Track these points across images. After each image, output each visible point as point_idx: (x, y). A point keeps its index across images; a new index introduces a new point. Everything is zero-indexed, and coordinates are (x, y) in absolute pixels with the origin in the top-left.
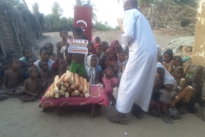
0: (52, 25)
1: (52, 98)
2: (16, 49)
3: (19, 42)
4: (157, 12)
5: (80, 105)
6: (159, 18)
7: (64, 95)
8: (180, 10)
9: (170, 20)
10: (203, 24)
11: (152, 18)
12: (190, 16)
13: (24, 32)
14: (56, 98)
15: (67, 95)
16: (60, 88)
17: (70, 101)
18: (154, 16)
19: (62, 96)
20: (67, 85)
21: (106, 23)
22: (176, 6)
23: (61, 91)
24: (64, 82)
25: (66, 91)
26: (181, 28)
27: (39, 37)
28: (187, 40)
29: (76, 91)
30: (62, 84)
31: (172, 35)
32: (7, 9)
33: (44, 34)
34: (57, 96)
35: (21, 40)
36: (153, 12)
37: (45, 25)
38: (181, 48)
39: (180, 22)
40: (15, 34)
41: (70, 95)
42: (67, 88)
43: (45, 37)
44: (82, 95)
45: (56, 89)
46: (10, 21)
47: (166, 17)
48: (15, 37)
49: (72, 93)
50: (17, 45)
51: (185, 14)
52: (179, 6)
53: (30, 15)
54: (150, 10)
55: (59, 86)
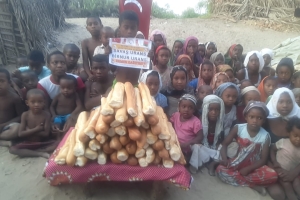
0: (82, 6)
1: (70, 166)
2: (18, 45)
3: (22, 34)
7: (96, 160)
14: (78, 167)
15: (102, 159)
16: (86, 145)
17: (108, 172)
19: (90, 162)
20: (102, 139)
21: (168, 5)
23: (89, 152)
24: (97, 134)
25: (99, 152)
26: (295, 20)
27: (58, 24)
30: (92, 136)
33: (68, 21)
34: (80, 162)
35: (25, 30)
39: (293, 9)
40: (14, 19)
41: (109, 159)
42: (102, 146)
44: (132, 160)
45: (80, 146)
48: (15, 25)
49: (113, 157)
50: (19, 39)
55: (86, 142)
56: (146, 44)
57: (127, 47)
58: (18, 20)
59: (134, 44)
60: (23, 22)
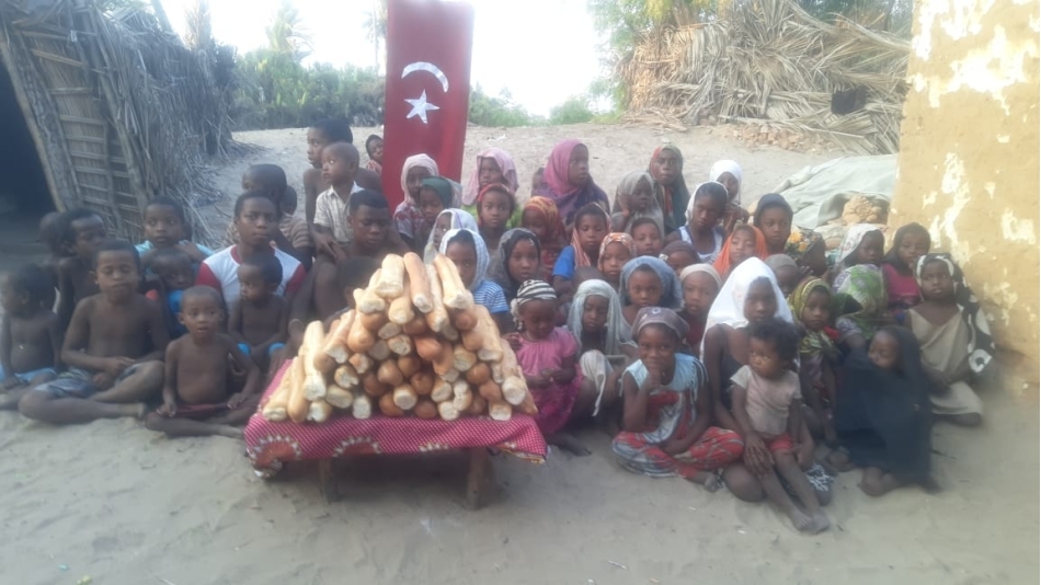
0: (271, 99)
1: (297, 422)
2: (119, 199)
3: (133, 172)
4: (730, 49)
5: (418, 455)
6: (740, 74)
7: (350, 411)
8: (830, 41)
9: (784, 83)
10: (934, 102)
11: (709, 73)
12: (869, 69)
13: (155, 128)
14: (313, 423)
15: (362, 407)
16: (329, 379)
17: (375, 434)
18: (719, 65)
19: (338, 414)
20: (362, 363)
23: (335, 391)
24: (351, 353)
25: (357, 390)
26: (834, 120)
27: (215, 147)
28: (860, 174)
29: (401, 394)
30: (341, 358)
31: (795, 148)
32: (79, 25)
34: (318, 413)
35: (139, 162)
36: (714, 51)
37: (241, 99)
38: (838, 204)
39: (828, 95)
40: (112, 134)
41: (377, 409)
42: (362, 377)
45: (315, 380)
47: (767, 73)
48: (113, 148)
49: (385, 402)
50: (121, 182)
51: (850, 62)
52: (823, 26)
53: (178, 53)
54: (698, 39)
55: (329, 369)
58: (123, 137)
60: (137, 141)
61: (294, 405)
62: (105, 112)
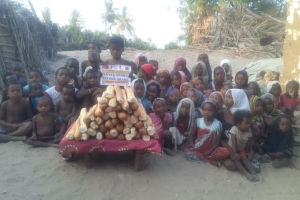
0: (70, 41)
1: (77, 140)
4: (225, 24)
5: (118, 152)
6: (229, 32)
7: (95, 137)
8: (259, 21)
9: (244, 35)
11: (218, 32)
12: (273, 30)
13: (31, 48)
14: (83, 141)
15: (99, 136)
16: (89, 126)
17: (104, 145)
18: (222, 29)
19: (91, 138)
20: (100, 121)
21: (150, 39)
22: (252, 16)
23: (90, 130)
24: (96, 117)
25: (98, 130)
26: (261, 48)
28: (270, 64)
29: (113, 131)
30: (93, 119)
31: (247, 57)
33: (59, 53)
34: (84, 137)
36: (220, 25)
37: (60, 41)
38: (262, 74)
39: (259, 39)
40: (17, 49)
41: (104, 136)
42: (99, 125)
43: (61, 57)
44: (121, 136)
45: (84, 126)
46: (11, 31)
47: (238, 32)
48: (17, 55)
49: (107, 134)
51: (266, 28)
52: (257, 16)
54: (214, 20)
55: (88, 123)
56: (127, 69)
57: (113, 72)
58: (20, 50)
59: (118, 69)
60: (25, 52)
61: (76, 135)
62: (14, 42)
